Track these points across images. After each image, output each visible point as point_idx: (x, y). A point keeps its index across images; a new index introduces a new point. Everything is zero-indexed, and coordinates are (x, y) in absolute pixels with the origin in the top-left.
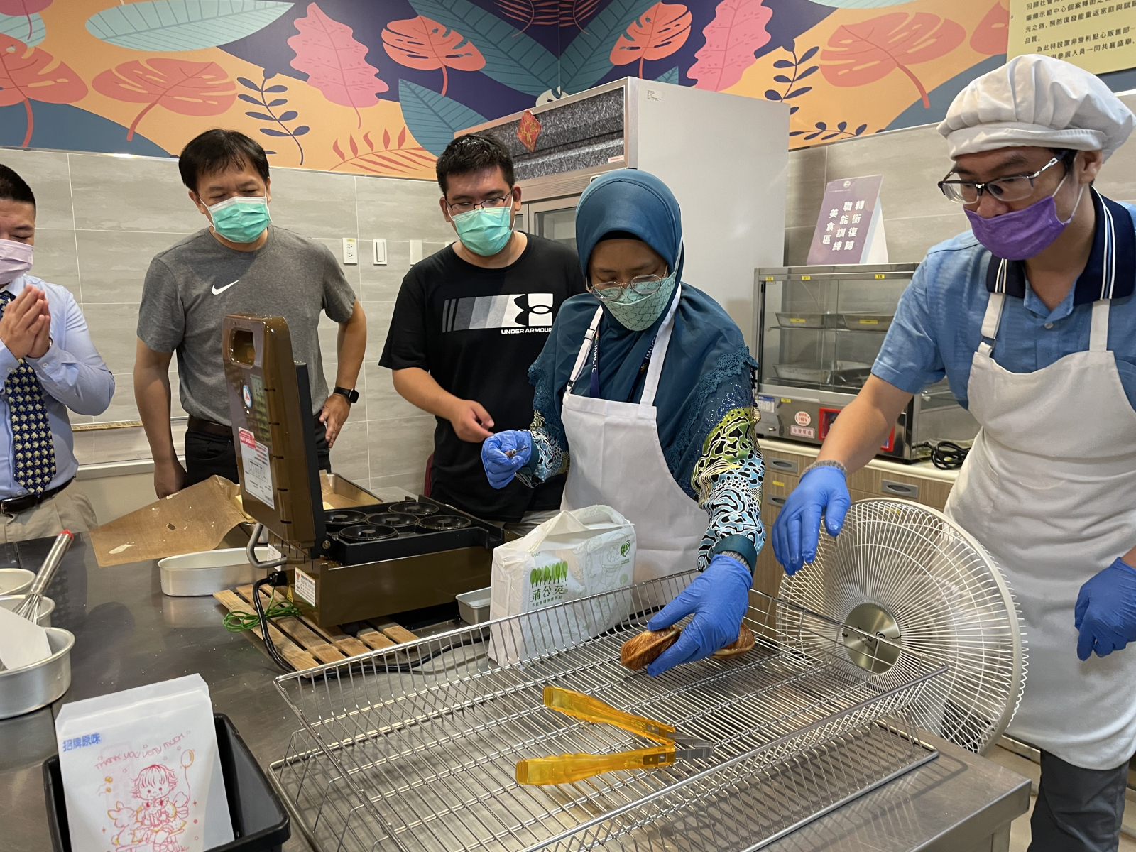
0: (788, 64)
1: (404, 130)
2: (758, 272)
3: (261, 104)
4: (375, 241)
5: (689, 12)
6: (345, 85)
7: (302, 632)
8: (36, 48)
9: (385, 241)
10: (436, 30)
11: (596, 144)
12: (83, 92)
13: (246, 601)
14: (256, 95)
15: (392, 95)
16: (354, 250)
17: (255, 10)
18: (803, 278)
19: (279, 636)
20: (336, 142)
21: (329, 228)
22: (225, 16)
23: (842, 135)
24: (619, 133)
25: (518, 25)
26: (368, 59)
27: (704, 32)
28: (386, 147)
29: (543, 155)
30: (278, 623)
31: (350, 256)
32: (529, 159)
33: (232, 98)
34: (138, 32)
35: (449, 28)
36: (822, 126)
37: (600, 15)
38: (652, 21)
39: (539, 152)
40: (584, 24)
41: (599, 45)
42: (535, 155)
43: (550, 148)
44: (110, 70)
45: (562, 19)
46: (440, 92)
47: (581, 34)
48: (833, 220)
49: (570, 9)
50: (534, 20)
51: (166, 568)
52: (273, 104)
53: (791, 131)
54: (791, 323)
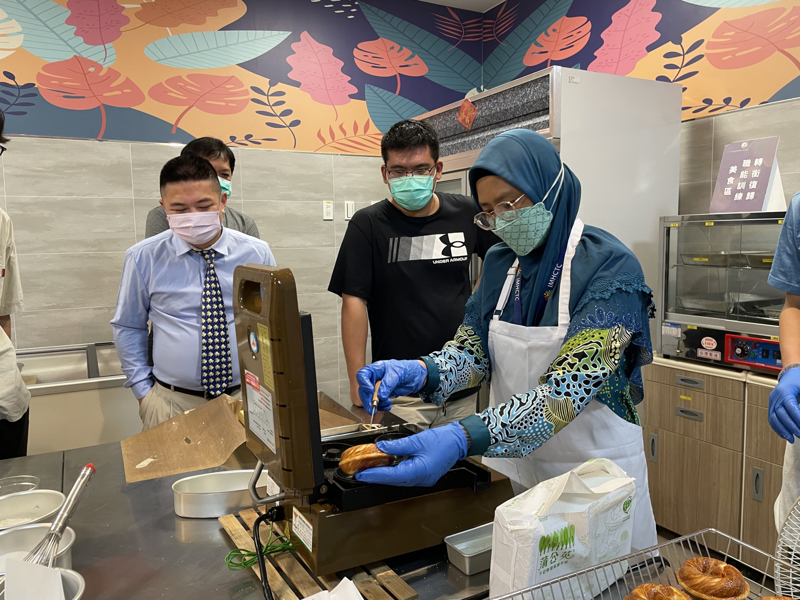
0: (678, 55)
1: (368, 120)
2: (663, 219)
3: (268, 105)
4: (346, 202)
5: (589, 22)
6: (327, 89)
7: (300, 575)
8: (109, 68)
9: (353, 202)
10: (393, 48)
11: (524, 121)
12: (141, 99)
13: (247, 528)
14: (263, 98)
15: (360, 96)
16: (331, 210)
17: (264, 38)
18: (707, 224)
19: (276, 579)
20: (320, 130)
21: (313, 194)
22: (243, 43)
23: (727, 108)
24: (546, 111)
25: (452, 42)
26: (343, 70)
27: (602, 36)
28: (355, 133)
29: (479, 132)
30: (276, 559)
31: (328, 214)
32: (467, 136)
33: (246, 101)
34: (181, 55)
35: (402, 45)
36: (708, 102)
37: (515, 30)
38: (558, 31)
39: (475, 130)
40: (502, 38)
41: (515, 53)
42: (472, 133)
43: (483, 127)
44: (161, 83)
45: (484, 36)
46: (395, 93)
47: (499, 46)
48: (733, 175)
49: (492, 28)
50: (464, 38)
51: (179, 492)
52: (275, 104)
53: (683, 107)
54: (695, 261)
